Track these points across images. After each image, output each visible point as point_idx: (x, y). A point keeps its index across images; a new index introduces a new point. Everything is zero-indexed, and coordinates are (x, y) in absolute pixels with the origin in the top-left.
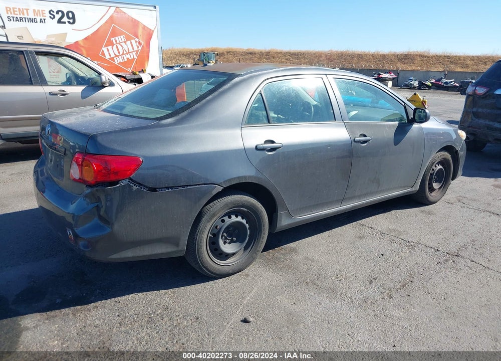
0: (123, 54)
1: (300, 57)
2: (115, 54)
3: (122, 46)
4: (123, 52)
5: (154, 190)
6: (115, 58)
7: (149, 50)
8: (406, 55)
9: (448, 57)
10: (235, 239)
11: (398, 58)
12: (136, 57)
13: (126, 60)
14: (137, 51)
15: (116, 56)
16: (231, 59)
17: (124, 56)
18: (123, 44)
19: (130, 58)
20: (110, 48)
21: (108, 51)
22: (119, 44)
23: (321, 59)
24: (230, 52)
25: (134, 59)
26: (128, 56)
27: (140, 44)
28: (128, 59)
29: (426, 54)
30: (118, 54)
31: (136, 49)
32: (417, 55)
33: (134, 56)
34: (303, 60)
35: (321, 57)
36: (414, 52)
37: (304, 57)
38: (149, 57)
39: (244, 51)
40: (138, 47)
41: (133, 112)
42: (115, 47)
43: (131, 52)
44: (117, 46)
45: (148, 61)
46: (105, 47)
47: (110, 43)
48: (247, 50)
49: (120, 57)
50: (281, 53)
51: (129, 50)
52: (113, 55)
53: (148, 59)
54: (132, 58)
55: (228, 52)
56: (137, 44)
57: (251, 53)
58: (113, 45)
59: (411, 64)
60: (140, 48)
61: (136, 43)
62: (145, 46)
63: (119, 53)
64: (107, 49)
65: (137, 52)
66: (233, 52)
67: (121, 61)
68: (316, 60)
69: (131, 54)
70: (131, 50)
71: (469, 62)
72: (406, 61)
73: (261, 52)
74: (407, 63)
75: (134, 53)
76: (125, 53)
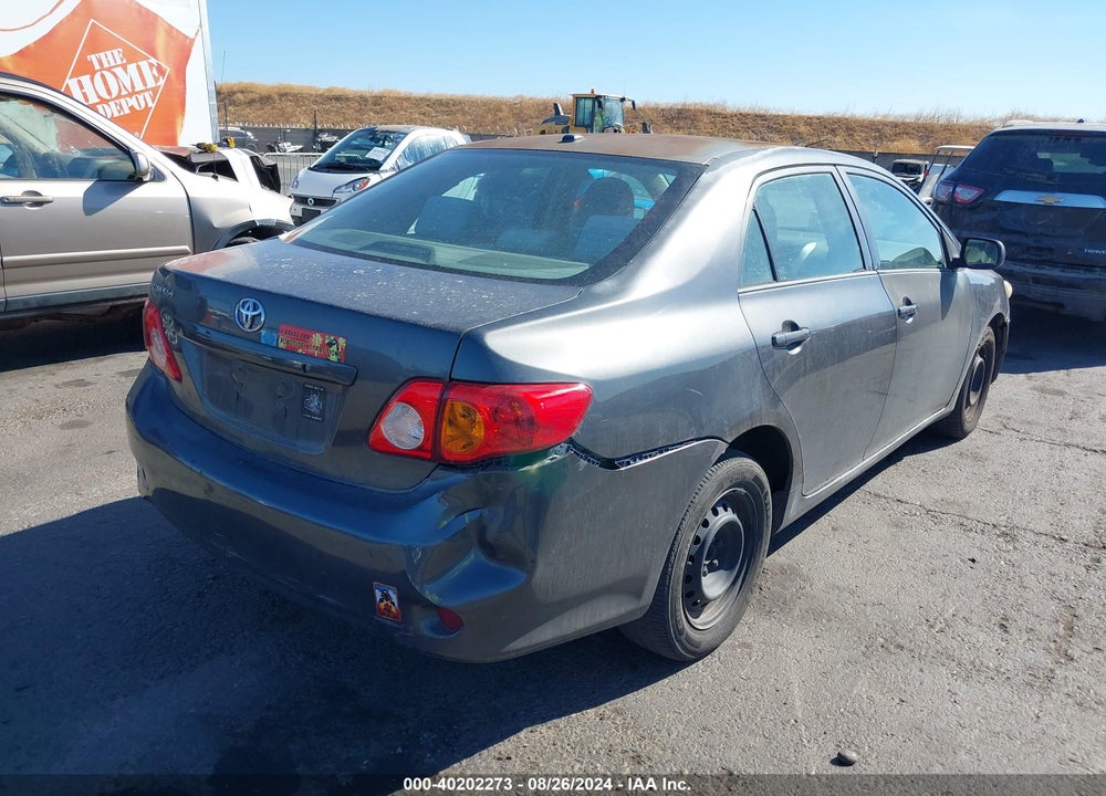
0: (119, 96)
1: (453, 109)
2: (99, 97)
3: (116, 77)
4: (120, 91)
5: (610, 464)
6: (99, 107)
7: (185, 89)
8: (680, 112)
9: (763, 117)
10: (716, 562)
11: (663, 115)
12: (150, 104)
13: (127, 111)
14: (155, 90)
15: (103, 101)
16: (290, 110)
17: (122, 101)
18: (119, 71)
19: (137, 108)
20: (85, 79)
21: (81, 87)
22: (109, 69)
23: (501, 115)
24: (286, 94)
25: (147, 109)
26: (132, 102)
27: (161, 71)
28: (132, 108)
29: (718, 110)
30: (106, 97)
31: (151, 83)
32: (702, 112)
33: (146, 101)
34: (460, 117)
35: (500, 110)
36: (695, 105)
37: (463, 109)
38: (184, 106)
39: (321, 92)
40: (157, 80)
41: (460, 262)
42: (98, 76)
43: (139, 93)
44: (103, 77)
45: (183, 115)
46: (71, 77)
47: (86, 68)
48: (328, 90)
49: (112, 103)
50: (408, 99)
51: (133, 87)
52: (93, 99)
53: (184, 110)
54: (143, 106)
55: (282, 95)
56: (155, 72)
57: (338, 99)
58: (92, 73)
59: (692, 131)
60: (162, 82)
61: (152, 70)
62: (173, 78)
63: (109, 93)
64: (79, 82)
65: (155, 94)
66: (295, 95)
67: (116, 114)
68: (490, 116)
69: (140, 97)
70: (139, 86)
71: (802, 129)
72: (681, 124)
73: (361, 97)
74: (683, 128)
75: (146, 94)
76: (124, 92)
